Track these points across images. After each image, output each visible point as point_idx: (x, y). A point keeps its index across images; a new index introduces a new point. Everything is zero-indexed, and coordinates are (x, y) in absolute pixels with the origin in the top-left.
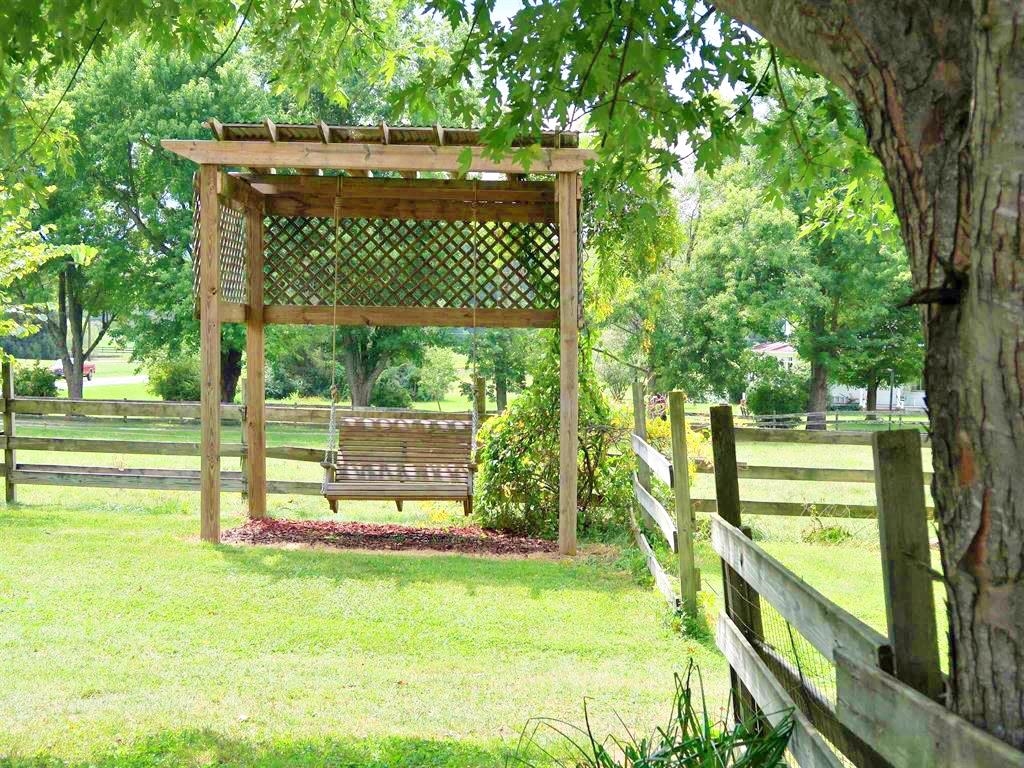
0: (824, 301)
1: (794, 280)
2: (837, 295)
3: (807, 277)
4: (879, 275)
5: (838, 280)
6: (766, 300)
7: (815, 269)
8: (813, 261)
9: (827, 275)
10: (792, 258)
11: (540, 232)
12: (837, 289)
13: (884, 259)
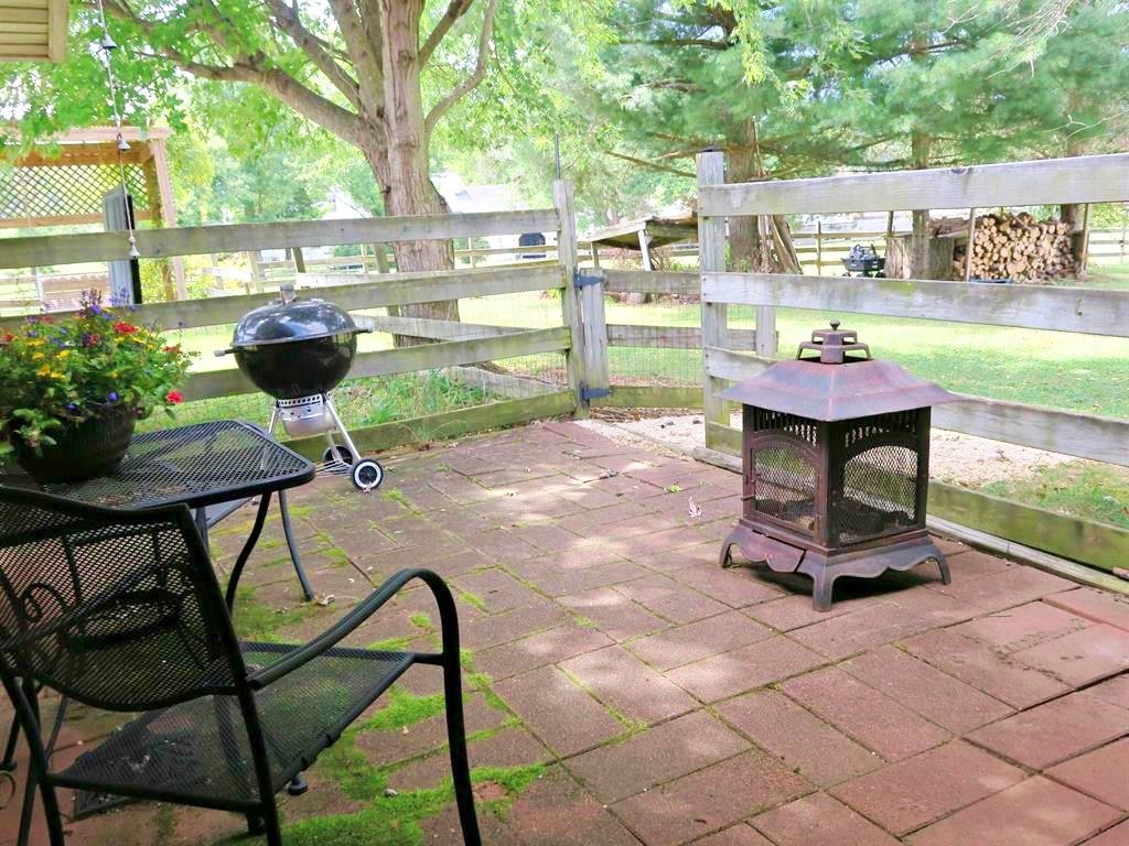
0: (254, 197)
1: (232, 184)
2: (260, 192)
3: (240, 182)
4: (285, 178)
5: (259, 182)
6: (216, 198)
7: (244, 176)
8: (242, 171)
9: (252, 179)
10: (228, 170)
11: (132, 169)
12: (260, 187)
13: (285, 167)
